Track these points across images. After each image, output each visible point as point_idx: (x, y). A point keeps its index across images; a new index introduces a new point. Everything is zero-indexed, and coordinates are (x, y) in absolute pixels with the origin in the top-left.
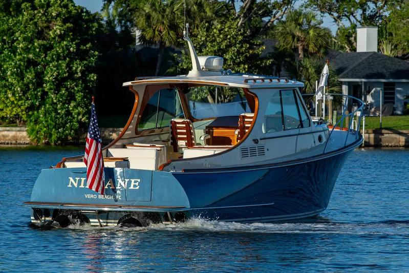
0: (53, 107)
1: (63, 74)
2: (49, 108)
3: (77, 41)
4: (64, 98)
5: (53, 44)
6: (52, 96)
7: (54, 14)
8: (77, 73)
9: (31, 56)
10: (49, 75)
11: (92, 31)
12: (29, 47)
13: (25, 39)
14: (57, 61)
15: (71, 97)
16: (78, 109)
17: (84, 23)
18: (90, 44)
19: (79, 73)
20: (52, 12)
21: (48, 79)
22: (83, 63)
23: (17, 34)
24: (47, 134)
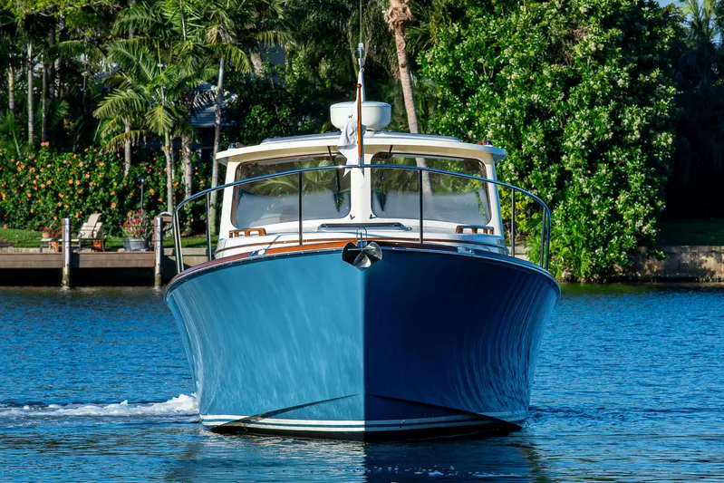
0: (583, 204)
1: (603, 134)
2: (573, 205)
3: (630, 65)
4: (605, 184)
5: (582, 71)
6: (581, 180)
7: (582, 10)
8: (632, 132)
9: (535, 97)
10: (573, 138)
11: (663, 44)
12: (531, 78)
13: (522, 62)
14: (591, 107)
15: (620, 182)
16: (634, 207)
17: (645, 28)
18: (658, 70)
19: (637, 132)
20: (579, 6)
21: (571, 145)
22: (644, 111)
23: (506, 53)
24: (570, 259)
